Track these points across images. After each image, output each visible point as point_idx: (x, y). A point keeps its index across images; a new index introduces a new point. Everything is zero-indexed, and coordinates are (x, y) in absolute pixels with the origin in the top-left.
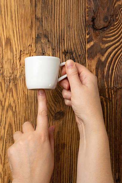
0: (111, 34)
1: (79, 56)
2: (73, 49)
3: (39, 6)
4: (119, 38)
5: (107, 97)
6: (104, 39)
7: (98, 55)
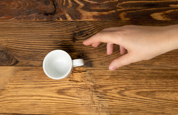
1: (77, 27)
2: (71, 33)
3: (32, 63)
6: (64, 4)
7: (78, 10)
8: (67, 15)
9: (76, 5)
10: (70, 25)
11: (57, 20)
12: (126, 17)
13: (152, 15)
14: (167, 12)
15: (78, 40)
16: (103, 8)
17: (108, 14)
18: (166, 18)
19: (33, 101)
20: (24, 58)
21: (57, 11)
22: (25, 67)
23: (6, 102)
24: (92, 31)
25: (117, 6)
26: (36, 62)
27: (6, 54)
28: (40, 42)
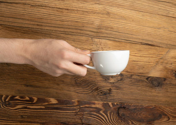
8: (111, 106)
9: (105, 112)
10: (111, 100)
11: (118, 103)
12: (74, 102)
13: (57, 102)
14: (47, 104)
15: (107, 90)
16: (88, 109)
17: (85, 105)
18: (48, 99)
19: (140, 53)
20: (142, 81)
21: (117, 109)
22: (143, 75)
23: (157, 54)
24: (98, 95)
25: (79, 109)
26: (135, 78)
27: (153, 84)
28: (131, 90)
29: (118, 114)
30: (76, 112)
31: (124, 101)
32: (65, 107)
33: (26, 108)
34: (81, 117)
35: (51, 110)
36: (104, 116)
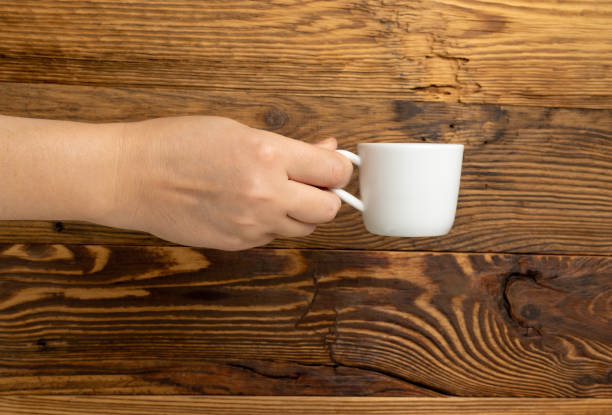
0: (488, 328)
3: (582, 121)
4: (475, 351)
5: (311, 314)
6: (477, 307)
7: (434, 286)
8: (468, 270)
9: (442, 303)
11: (501, 256)
12: (287, 259)
13: (204, 264)
16: (357, 289)
17: (341, 269)
18: (161, 253)
21: (499, 285)
25: (311, 296)
26: (568, 123)
28: (554, 188)
29: (506, 305)
30: (298, 310)
31: (524, 243)
32: (243, 288)
33: (58, 299)
34: (326, 330)
35: (176, 304)
36: (434, 324)
